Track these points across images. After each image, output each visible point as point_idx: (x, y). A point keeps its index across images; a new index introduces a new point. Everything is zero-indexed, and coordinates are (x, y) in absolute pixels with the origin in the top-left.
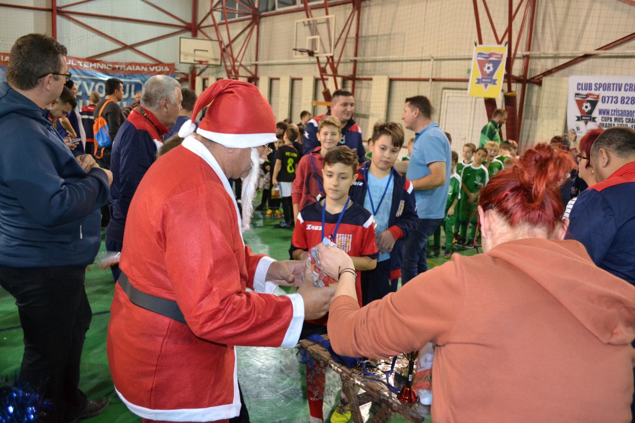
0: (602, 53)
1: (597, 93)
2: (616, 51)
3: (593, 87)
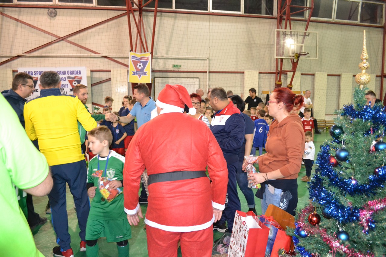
0: (28, 55)
1: (36, 76)
2: (36, 53)
3: (34, 73)
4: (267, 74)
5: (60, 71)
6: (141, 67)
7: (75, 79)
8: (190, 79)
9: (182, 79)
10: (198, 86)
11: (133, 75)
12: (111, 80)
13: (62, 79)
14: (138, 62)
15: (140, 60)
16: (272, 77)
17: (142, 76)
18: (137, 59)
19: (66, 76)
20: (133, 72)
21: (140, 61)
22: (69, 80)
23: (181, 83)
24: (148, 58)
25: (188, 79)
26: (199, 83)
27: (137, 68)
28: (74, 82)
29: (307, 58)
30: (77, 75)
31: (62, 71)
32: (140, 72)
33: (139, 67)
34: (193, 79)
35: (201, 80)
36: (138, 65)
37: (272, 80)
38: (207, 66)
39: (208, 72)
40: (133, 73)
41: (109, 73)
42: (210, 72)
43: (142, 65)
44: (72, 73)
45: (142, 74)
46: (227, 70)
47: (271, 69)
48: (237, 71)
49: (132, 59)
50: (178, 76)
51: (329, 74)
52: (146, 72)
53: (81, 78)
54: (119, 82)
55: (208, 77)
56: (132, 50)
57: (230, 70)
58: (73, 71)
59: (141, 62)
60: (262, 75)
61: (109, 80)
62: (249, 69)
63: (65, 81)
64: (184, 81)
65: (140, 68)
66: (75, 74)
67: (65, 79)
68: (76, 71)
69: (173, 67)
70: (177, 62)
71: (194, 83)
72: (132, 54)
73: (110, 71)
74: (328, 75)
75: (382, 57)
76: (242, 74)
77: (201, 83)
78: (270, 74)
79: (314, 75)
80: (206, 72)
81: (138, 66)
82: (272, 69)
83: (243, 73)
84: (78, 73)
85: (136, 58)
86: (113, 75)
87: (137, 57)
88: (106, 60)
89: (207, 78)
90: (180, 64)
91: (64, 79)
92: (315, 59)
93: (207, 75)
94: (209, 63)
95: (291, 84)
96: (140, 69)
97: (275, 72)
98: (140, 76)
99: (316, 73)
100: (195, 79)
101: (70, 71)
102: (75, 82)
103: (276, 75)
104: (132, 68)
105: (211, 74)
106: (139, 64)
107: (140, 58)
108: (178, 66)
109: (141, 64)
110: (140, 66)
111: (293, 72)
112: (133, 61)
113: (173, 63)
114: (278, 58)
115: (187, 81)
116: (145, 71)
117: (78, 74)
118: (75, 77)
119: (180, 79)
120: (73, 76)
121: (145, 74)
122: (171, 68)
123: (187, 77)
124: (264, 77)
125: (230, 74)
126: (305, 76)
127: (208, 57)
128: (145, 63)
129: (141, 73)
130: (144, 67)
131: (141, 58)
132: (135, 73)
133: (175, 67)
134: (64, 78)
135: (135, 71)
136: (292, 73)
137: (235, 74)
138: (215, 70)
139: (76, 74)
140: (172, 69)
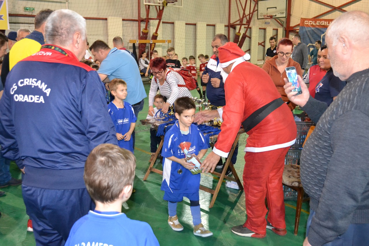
4: (130, 22)
16: (134, 25)
47: (133, 16)
74: (186, 24)
76: (104, 21)
78: (132, 22)
79: (173, 23)
83: (106, 19)
97: (137, 19)
124: (126, 25)
137: (97, 21)
140: (24, 13)
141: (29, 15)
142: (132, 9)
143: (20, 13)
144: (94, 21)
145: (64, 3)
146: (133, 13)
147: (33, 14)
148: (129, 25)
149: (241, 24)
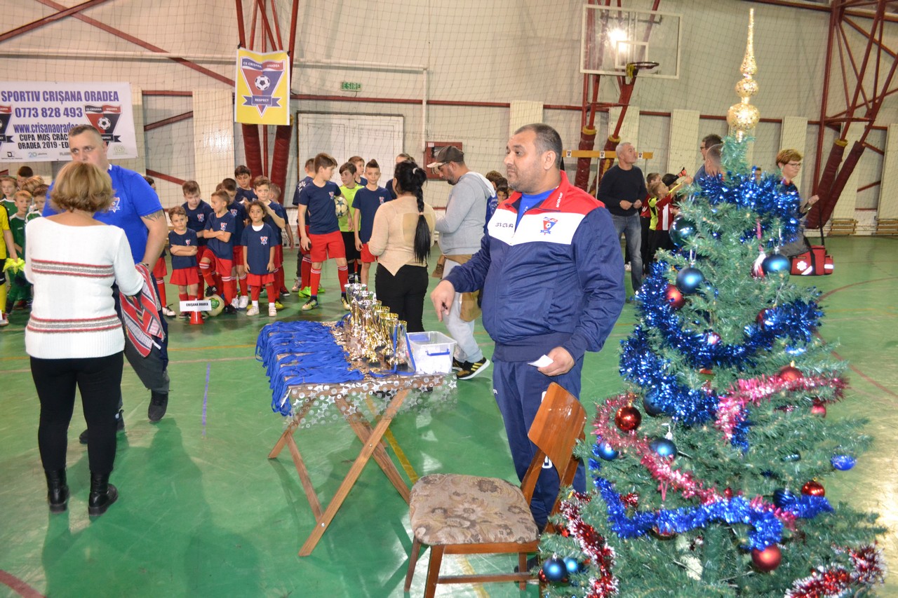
5: (67, 93)
6: (265, 86)
7: (105, 112)
8: (382, 117)
9: (363, 117)
10: (401, 134)
11: (245, 104)
12: (192, 116)
13: (71, 112)
14: (258, 74)
15: (262, 69)
16: (574, 118)
17: (267, 107)
18: (255, 65)
19: (81, 104)
20: (246, 98)
21: (264, 72)
22: (88, 115)
23: (360, 127)
24: (281, 65)
25: (378, 117)
26: (404, 129)
27: (254, 89)
28: (101, 120)
29: (656, 76)
30: (108, 103)
31: (71, 92)
32: (262, 98)
33: (260, 86)
34: (388, 118)
35: (409, 120)
36: (259, 81)
37: (574, 125)
38: (421, 89)
39: (424, 103)
40: (246, 101)
41: (188, 98)
42: (429, 103)
43: (266, 82)
44: (96, 96)
45: (269, 103)
46: (470, 99)
47: (571, 100)
48: (492, 101)
49: (243, 65)
50: (354, 111)
51: (704, 114)
52: (278, 99)
53: (119, 108)
54: (211, 122)
55: (424, 115)
56: (242, 44)
57: (477, 100)
58: (99, 93)
59: (264, 74)
60: (550, 112)
61: (188, 115)
62: (521, 98)
63: (80, 115)
64: (367, 123)
65: (262, 88)
66: (104, 100)
67: (80, 112)
68: (106, 93)
69: (342, 87)
70: (352, 77)
71: (391, 128)
72: (242, 54)
73: (189, 95)
74: (702, 117)
75: (823, 78)
77: (409, 128)
78: (569, 111)
79: (669, 115)
80: (420, 102)
81: (258, 84)
82: (575, 99)
83: (508, 106)
84: (112, 98)
85: (251, 64)
86: (196, 104)
87: (254, 61)
88: (179, 66)
89: (421, 117)
90: (358, 82)
91: (77, 112)
92: (672, 77)
93: (421, 109)
94: (429, 81)
95: (616, 135)
96: (263, 91)
97: (581, 105)
98: (262, 109)
99: (675, 110)
100: (393, 118)
101: (92, 92)
102: (104, 120)
103: (583, 114)
104: (243, 89)
105: (432, 107)
106: (260, 79)
107: (262, 65)
108: (355, 86)
109: (265, 79)
110: (262, 82)
111: (622, 107)
112: (244, 69)
113: (342, 79)
114: (589, 74)
115: (375, 123)
116: (273, 96)
117: (111, 100)
118: (104, 108)
119: (359, 116)
120: (99, 104)
121: (274, 102)
122: (336, 90)
123: (375, 112)
125: (475, 109)
126: (649, 118)
127: (425, 67)
128: (274, 77)
129: (264, 100)
130: (273, 85)
131: (265, 65)
132: (249, 101)
133: (346, 87)
134: (77, 109)
135: (251, 95)
136: (620, 109)
137: (488, 108)
138: (442, 99)
139: (107, 100)
140: (341, 93)
141: (351, 98)
142: (571, 84)
143: (333, 94)
144: (482, 109)
145: (421, 73)
146: (571, 92)
147: (357, 96)
148: (561, 117)
149: (850, 119)
